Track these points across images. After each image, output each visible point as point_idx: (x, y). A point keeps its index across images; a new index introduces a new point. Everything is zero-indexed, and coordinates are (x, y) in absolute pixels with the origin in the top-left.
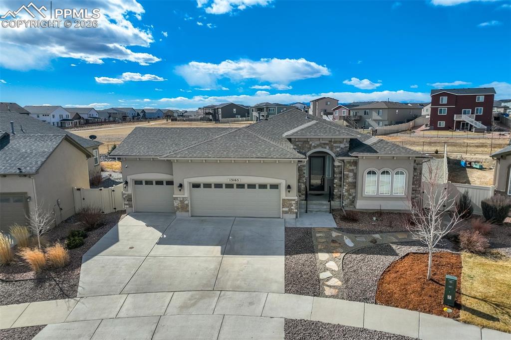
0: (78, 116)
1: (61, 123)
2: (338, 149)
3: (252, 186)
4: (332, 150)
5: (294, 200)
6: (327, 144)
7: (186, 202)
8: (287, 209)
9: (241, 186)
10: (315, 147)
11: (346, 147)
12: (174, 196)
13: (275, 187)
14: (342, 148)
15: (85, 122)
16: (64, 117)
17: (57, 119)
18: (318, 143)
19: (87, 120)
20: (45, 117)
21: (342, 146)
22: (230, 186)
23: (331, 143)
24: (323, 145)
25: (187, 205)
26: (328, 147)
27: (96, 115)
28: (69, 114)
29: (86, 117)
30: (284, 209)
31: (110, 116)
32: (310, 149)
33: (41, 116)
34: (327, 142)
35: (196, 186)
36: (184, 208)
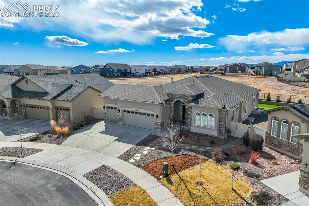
0: (155, 70)
1: (146, 74)
2: (187, 100)
3: (144, 114)
4: (184, 100)
5: (160, 123)
6: (182, 97)
7: (121, 118)
8: (157, 127)
9: (140, 113)
10: (177, 98)
11: (190, 99)
12: (117, 115)
13: (153, 115)
14: (189, 100)
15: (159, 73)
16: (148, 71)
17: (144, 72)
18: (178, 96)
19: (159, 72)
20: (138, 71)
21: (189, 98)
22: (136, 113)
23: (184, 96)
24: (180, 97)
25: (121, 119)
26: (182, 99)
27: (164, 69)
28: (150, 69)
29: (159, 70)
30: (156, 126)
31: (172, 70)
32: (175, 99)
33: (137, 70)
34: (182, 96)
35: (125, 111)
36: (120, 120)
